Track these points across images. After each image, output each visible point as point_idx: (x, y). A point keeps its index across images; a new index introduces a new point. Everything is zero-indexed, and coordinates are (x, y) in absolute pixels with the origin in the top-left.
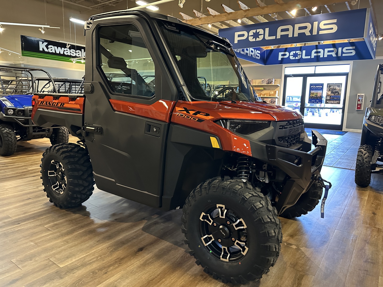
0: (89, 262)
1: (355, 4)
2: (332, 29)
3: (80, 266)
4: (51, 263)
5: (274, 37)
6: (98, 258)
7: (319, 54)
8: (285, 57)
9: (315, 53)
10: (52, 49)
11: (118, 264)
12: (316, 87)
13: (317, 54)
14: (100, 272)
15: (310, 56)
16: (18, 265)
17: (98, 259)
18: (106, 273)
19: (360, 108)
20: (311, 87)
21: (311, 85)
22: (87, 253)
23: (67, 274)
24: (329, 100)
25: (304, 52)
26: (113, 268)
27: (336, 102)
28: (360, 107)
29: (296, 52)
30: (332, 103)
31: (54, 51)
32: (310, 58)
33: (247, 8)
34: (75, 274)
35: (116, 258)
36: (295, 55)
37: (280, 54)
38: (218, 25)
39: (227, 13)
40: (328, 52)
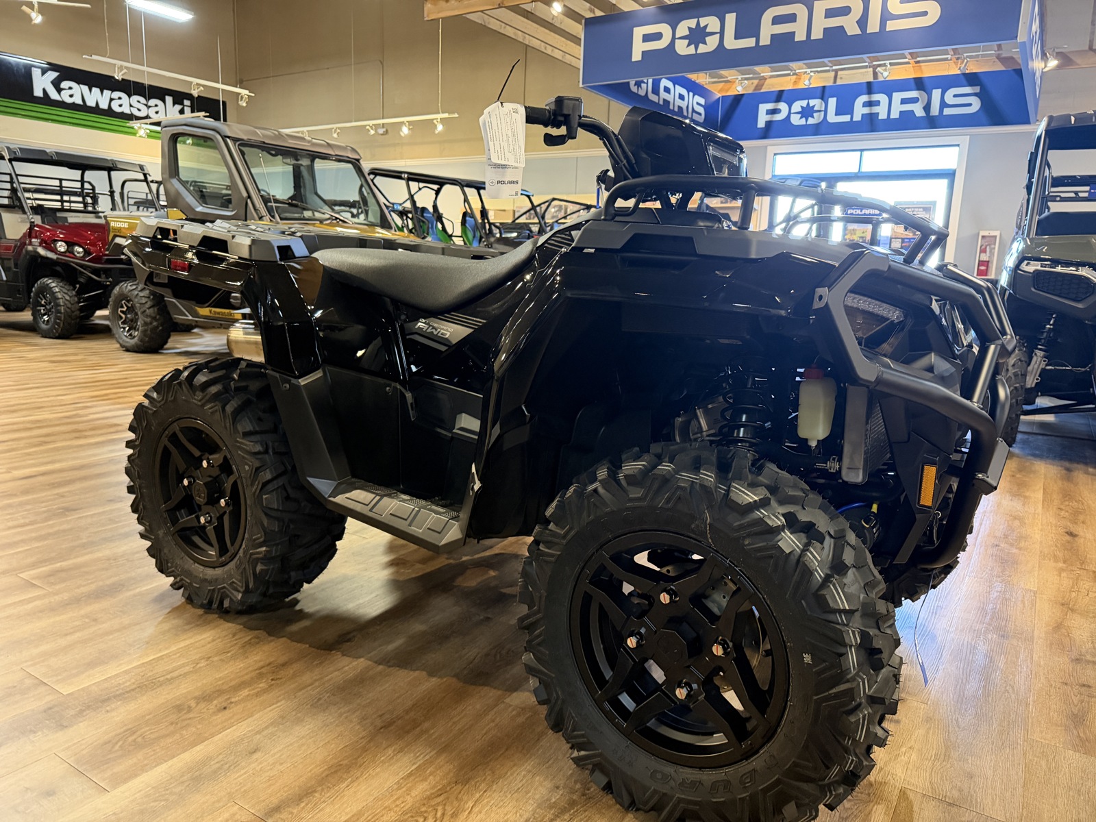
2: (925, 13)
3: (133, 690)
4: (28, 682)
5: (749, 42)
6: (198, 664)
7: (875, 109)
8: (776, 117)
9: (865, 105)
10: (74, 92)
11: (270, 681)
12: (861, 212)
13: (871, 110)
14: (202, 705)
15: (849, 116)
17: (200, 667)
18: (225, 708)
19: (986, 272)
20: (849, 213)
23: (85, 714)
25: (832, 102)
26: (251, 692)
28: (987, 270)
29: (808, 103)
31: (79, 100)
32: (849, 120)
34: (114, 714)
35: (261, 664)
36: (807, 112)
37: (764, 108)
38: (581, 9)
40: (901, 103)
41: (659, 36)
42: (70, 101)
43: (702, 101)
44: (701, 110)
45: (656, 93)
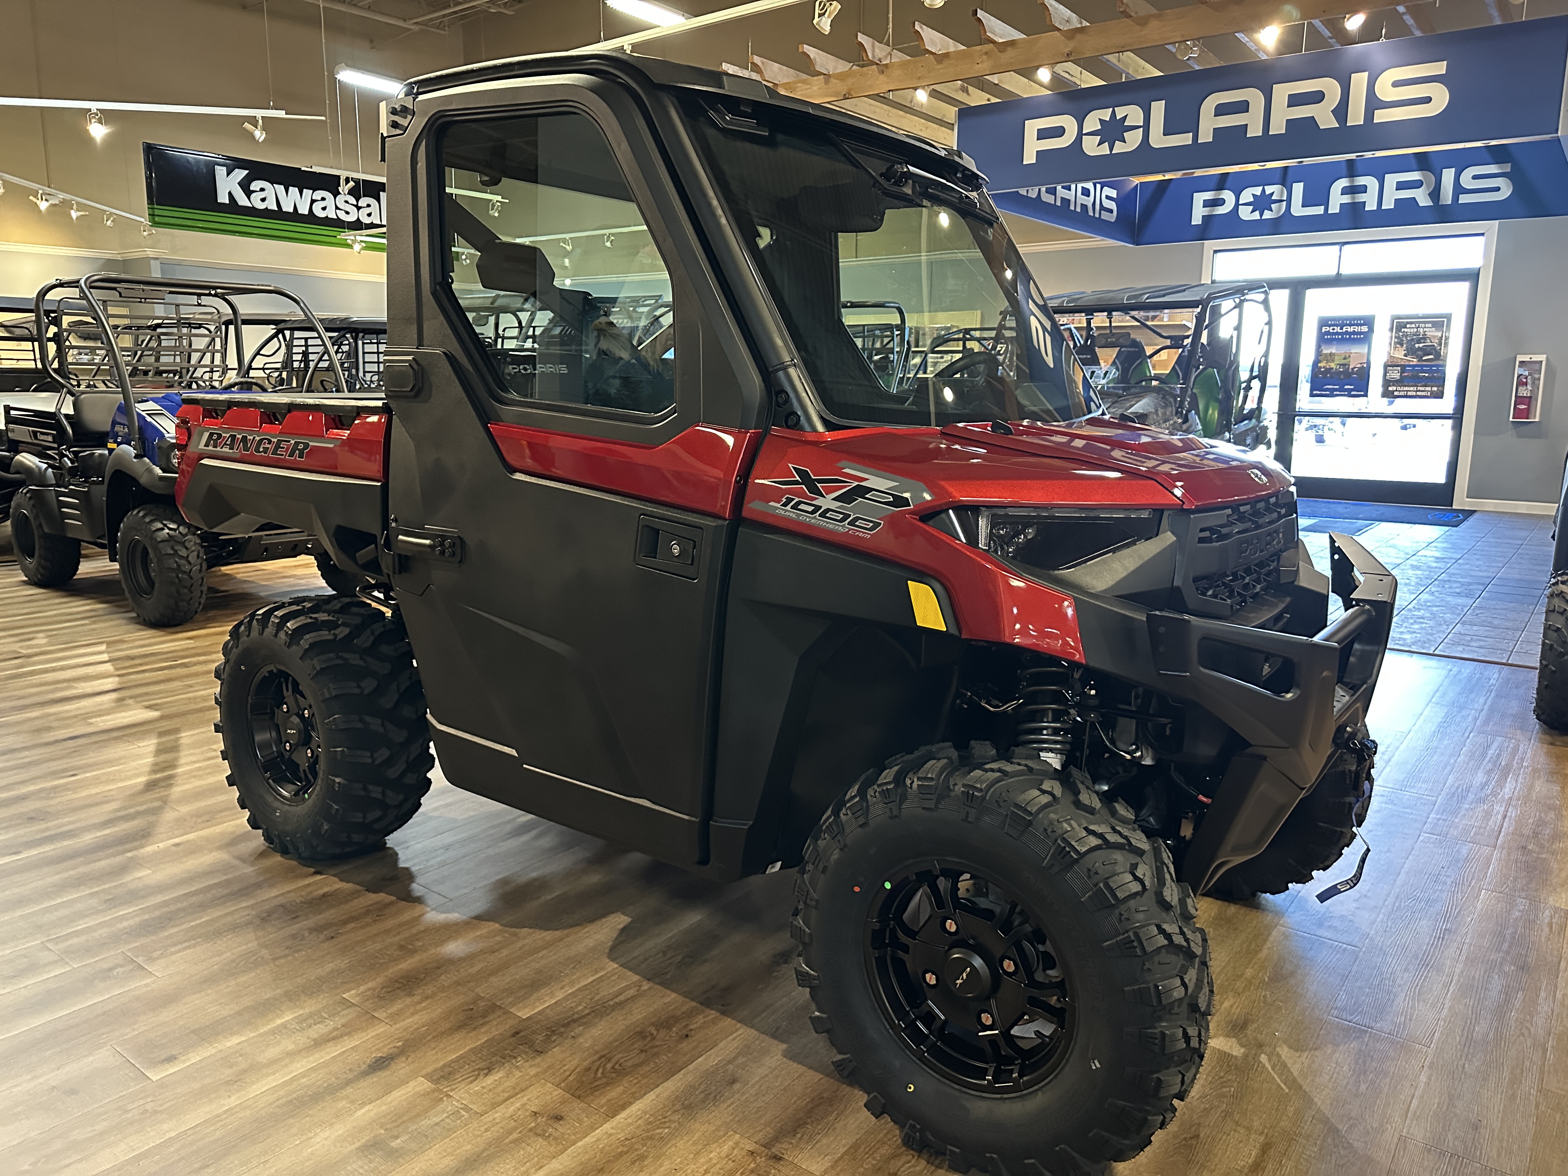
0: (617, 1000)
2: (1428, 100)
3: (588, 1014)
4: (482, 1004)
5: (1185, 139)
6: (640, 986)
7: (1361, 198)
8: (1218, 210)
9: (1345, 191)
10: (267, 195)
11: (720, 1007)
12: (1341, 329)
13: (1353, 198)
14: (663, 1032)
15: (1323, 207)
16: (375, 1010)
17: (645, 991)
18: (687, 1036)
19: (1527, 413)
20: (1323, 330)
21: (1324, 322)
22: (596, 972)
23: (553, 1039)
24: (1396, 382)
25: (1298, 189)
26: (706, 1019)
27: (1428, 389)
28: (1528, 410)
30: (1409, 393)
31: (272, 205)
32: (1322, 213)
33: (1075, 21)
34: (581, 1040)
35: (706, 986)
36: (1262, 203)
37: (1200, 198)
38: (951, 89)
39: (994, 42)
40: (1397, 189)
41: (1059, 132)
42: (261, 206)
43: (1113, 193)
44: (1112, 205)
45: (1052, 192)
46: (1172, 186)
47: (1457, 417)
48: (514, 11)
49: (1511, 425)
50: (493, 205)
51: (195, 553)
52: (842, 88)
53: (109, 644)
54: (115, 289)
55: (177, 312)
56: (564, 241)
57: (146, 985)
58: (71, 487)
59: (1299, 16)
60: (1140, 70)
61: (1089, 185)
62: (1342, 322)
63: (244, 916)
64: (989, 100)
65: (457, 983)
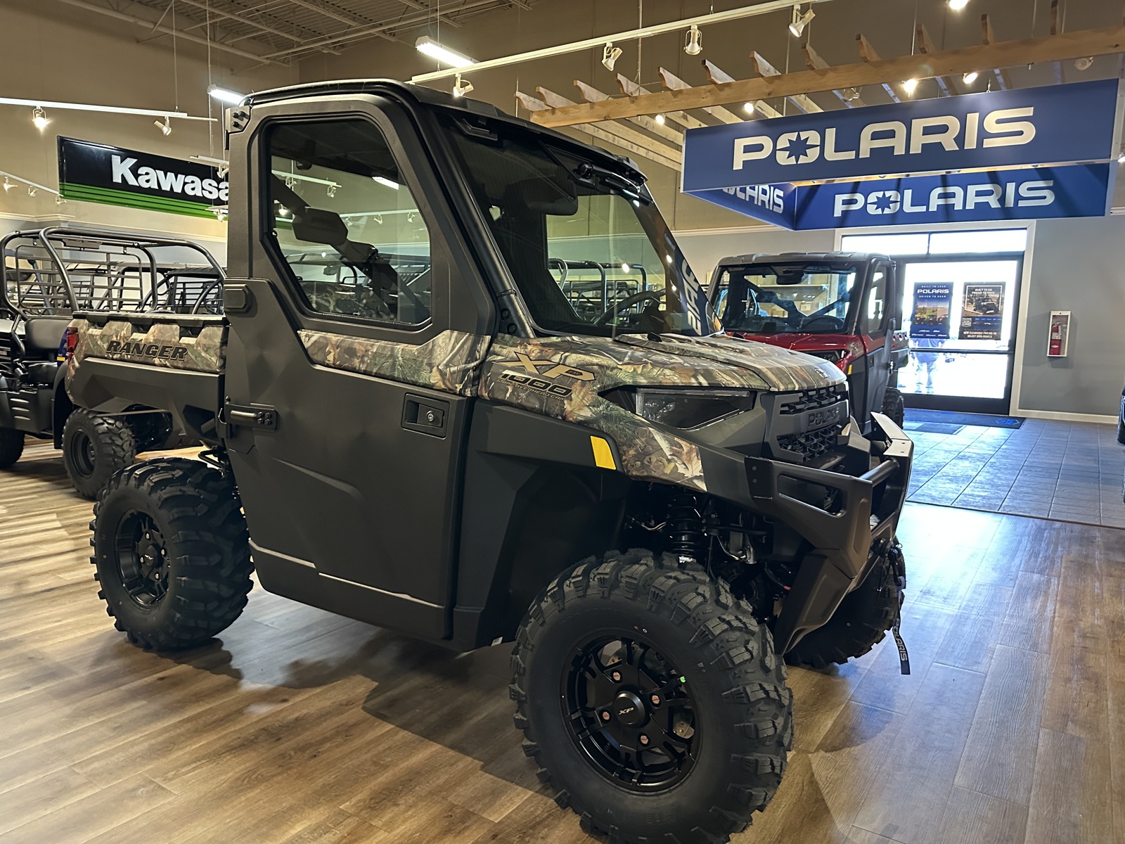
1: (1087, 67)
2: (1021, 133)
5: (851, 155)
7: (951, 201)
8: (853, 207)
9: (941, 196)
10: (151, 178)
12: (931, 291)
13: (946, 201)
15: (925, 207)
16: (371, 819)
19: (1058, 351)
20: (918, 292)
21: (918, 286)
24: (969, 329)
25: (908, 194)
27: (991, 333)
29: (884, 194)
30: (978, 336)
31: (154, 185)
32: (925, 210)
33: (773, 71)
36: (883, 203)
37: (839, 199)
38: (677, 117)
39: (715, 83)
40: (976, 196)
41: (759, 148)
42: (146, 185)
43: (781, 194)
44: (780, 202)
45: (743, 190)
46: (820, 190)
47: (1011, 352)
48: (341, 52)
49: (1047, 359)
50: (330, 189)
51: (128, 443)
52: (604, 112)
53: (58, 513)
54: (61, 240)
55: (108, 258)
56: (377, 217)
57: (169, 803)
58: (22, 391)
59: (932, 73)
60: (810, 107)
61: (766, 187)
62: (931, 286)
63: (235, 739)
64: (700, 125)
65: (431, 793)
